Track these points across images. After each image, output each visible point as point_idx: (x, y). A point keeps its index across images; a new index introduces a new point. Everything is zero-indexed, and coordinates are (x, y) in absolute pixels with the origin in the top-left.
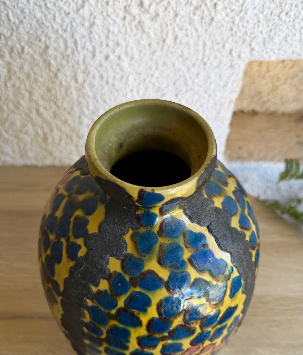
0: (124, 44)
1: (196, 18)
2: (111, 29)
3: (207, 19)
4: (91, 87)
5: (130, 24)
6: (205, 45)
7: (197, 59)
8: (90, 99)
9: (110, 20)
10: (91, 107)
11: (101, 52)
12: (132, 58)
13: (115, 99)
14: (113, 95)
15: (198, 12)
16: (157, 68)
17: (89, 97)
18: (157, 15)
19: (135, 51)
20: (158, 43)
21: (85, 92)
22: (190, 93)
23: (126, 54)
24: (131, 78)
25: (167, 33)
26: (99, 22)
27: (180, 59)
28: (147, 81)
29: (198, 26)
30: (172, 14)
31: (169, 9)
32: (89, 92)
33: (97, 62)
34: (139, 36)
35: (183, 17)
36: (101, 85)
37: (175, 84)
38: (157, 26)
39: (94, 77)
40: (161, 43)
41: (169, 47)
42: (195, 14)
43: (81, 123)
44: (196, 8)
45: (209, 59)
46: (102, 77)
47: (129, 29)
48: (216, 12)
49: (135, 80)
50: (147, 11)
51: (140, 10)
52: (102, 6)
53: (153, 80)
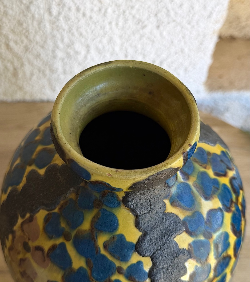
4: (66, 20)
8: (66, 32)
10: (66, 40)
13: (92, 32)
17: (64, 30)
21: (60, 25)
22: (172, 25)
24: (110, 10)
28: (127, 13)
32: (64, 25)
36: (77, 18)
37: (156, 15)
39: (70, 9)
43: (54, 57)
46: (78, 9)
49: (114, 12)
53: (134, 12)
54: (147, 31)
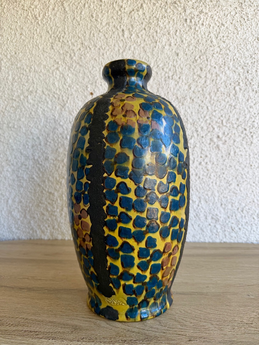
0: (209, 156)
1: (244, 142)
2: (204, 148)
3: (249, 143)
5: (213, 146)
6: (250, 155)
7: (247, 163)
9: (203, 144)
11: (197, 161)
12: (213, 163)
14: (202, 185)
15: (245, 140)
16: (226, 169)
18: (226, 141)
19: (215, 160)
20: (226, 155)
22: (245, 183)
23: (210, 161)
24: (212, 175)
25: (231, 150)
26: (198, 145)
27: (238, 164)
28: (221, 176)
29: (245, 146)
30: (232, 141)
31: (231, 139)
33: (195, 166)
34: (216, 152)
35: (238, 142)
37: (236, 178)
38: (225, 146)
40: (228, 155)
41: (232, 157)
42: (243, 140)
44: (244, 138)
45: (253, 163)
46: (196, 175)
47: (212, 149)
48: (253, 139)
49: (214, 176)
50: (221, 140)
51: (218, 140)
52: (200, 138)
53: (224, 176)
54: (232, 187)
